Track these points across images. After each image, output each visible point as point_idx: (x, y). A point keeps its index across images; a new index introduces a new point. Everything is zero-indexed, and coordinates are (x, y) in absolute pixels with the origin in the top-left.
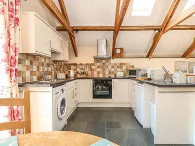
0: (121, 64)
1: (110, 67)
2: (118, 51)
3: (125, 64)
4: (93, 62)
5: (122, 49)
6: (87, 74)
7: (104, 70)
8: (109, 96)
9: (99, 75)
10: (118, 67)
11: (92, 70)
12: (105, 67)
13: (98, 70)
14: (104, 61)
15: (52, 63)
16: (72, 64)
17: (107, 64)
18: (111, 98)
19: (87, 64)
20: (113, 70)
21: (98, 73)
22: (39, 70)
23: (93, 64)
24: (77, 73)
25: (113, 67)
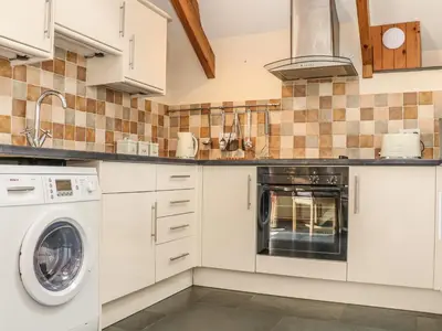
0: (411, 99)
1: (353, 114)
2: (395, 39)
3: (427, 98)
4: (277, 95)
5: (412, 29)
6: (252, 150)
7: (326, 130)
8: (333, 249)
9: (303, 153)
10: (395, 114)
11: (270, 131)
12: (328, 115)
13: (301, 129)
14: (325, 89)
15: (92, 95)
16: (194, 110)
17: (339, 102)
18: (342, 257)
19: (251, 106)
20: (368, 128)
21: (299, 142)
22: (24, 114)
23: (275, 106)
24: (213, 144)
25: (367, 114)
